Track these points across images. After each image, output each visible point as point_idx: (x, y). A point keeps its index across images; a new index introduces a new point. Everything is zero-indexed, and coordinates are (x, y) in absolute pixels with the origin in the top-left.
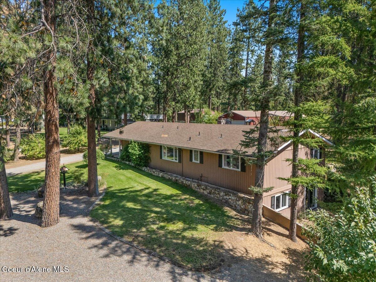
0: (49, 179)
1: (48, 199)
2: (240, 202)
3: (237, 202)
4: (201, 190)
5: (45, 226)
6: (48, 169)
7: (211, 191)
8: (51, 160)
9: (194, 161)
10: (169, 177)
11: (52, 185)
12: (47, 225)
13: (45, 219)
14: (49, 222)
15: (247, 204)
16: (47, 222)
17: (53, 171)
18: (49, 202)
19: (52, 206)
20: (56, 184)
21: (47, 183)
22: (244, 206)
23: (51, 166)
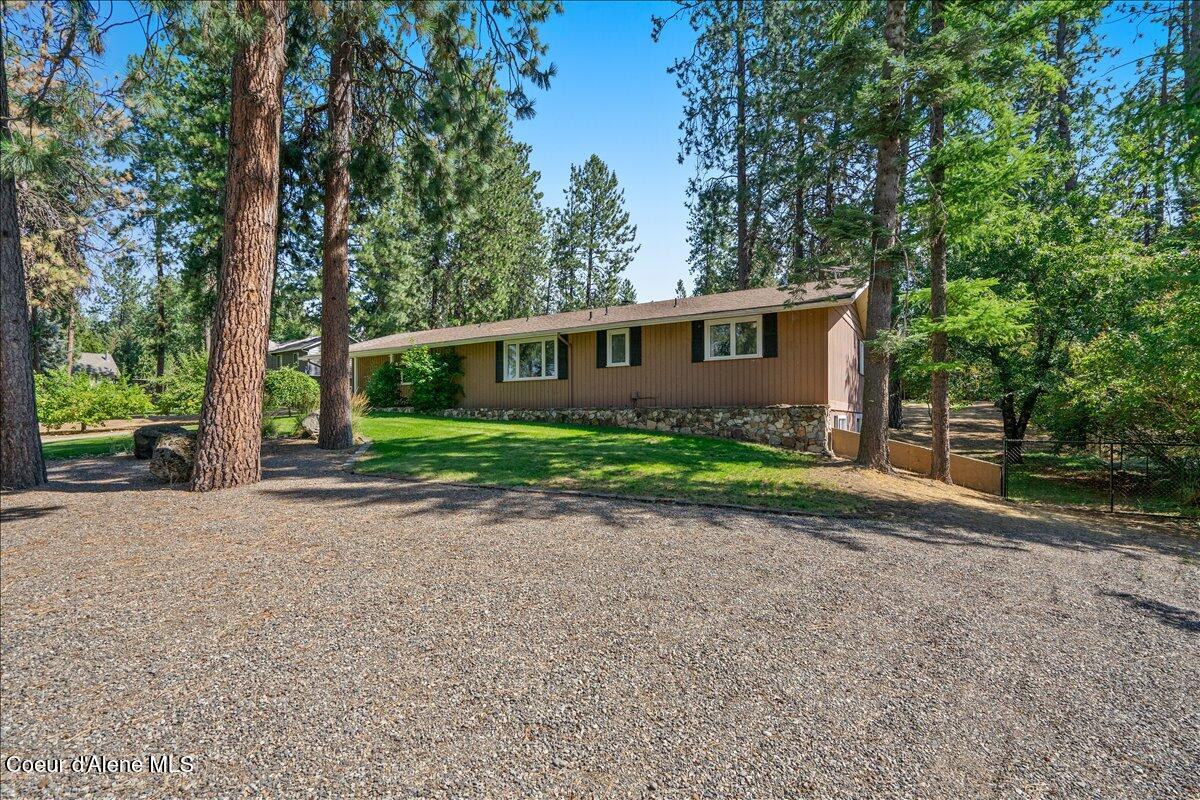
0: (234, 313)
1: (225, 386)
2: (779, 424)
3: (769, 425)
4: (649, 422)
5: (212, 487)
6: (235, 276)
7: (684, 417)
8: (247, 245)
9: (610, 364)
10: (538, 413)
11: (244, 339)
12: (218, 483)
13: (210, 461)
14: (227, 470)
15: (804, 423)
16: (219, 472)
17: (251, 286)
18: (228, 398)
19: (242, 416)
20: (258, 340)
21: (226, 330)
22: (792, 431)
23: (247, 266)
